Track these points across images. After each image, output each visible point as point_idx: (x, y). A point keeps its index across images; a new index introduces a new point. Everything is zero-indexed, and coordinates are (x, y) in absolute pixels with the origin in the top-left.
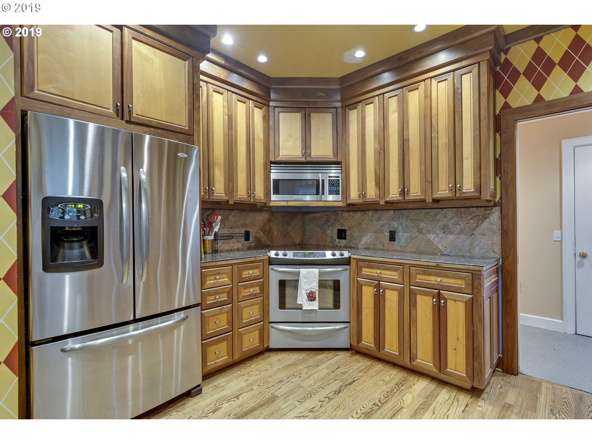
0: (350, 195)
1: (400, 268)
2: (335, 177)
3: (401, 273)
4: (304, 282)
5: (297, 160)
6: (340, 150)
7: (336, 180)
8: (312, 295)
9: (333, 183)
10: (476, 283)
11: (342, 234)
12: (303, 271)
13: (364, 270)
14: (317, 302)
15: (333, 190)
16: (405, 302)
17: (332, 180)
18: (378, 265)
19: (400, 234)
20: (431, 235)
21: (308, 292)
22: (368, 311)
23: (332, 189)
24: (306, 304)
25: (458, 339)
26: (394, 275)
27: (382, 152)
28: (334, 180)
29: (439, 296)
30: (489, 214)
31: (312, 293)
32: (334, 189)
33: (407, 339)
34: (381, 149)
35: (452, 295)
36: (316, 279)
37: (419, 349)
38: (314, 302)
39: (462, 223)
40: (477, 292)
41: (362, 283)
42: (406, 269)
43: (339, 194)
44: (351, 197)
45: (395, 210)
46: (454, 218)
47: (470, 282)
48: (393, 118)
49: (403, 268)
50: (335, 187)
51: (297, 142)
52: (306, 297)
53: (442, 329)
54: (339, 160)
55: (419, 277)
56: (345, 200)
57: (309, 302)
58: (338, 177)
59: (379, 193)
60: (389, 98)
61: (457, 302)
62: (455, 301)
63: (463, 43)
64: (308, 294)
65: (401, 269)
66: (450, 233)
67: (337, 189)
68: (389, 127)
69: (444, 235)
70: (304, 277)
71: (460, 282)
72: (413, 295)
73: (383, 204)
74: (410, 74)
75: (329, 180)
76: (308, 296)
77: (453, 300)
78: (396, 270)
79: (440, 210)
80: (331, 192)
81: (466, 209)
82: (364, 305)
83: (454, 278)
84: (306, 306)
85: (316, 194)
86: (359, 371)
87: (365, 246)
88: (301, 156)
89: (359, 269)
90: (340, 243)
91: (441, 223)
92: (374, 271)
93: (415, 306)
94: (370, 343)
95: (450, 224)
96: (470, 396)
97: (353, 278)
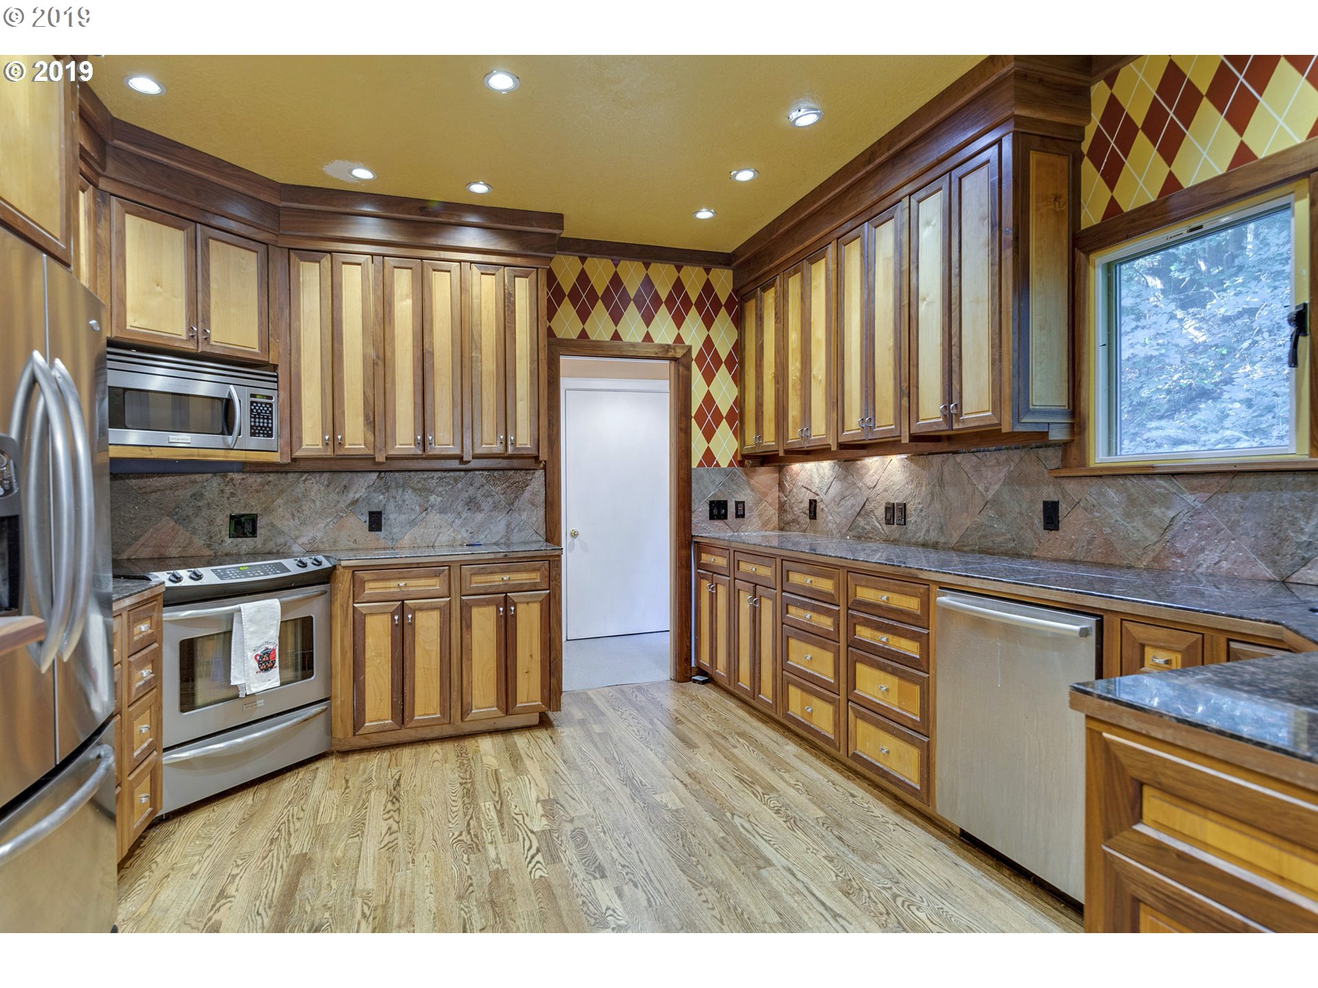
0: (300, 439)
1: (444, 570)
2: (263, 396)
3: (447, 579)
4: (253, 633)
5: (177, 344)
6: (275, 340)
7: (266, 404)
8: (268, 656)
9: (259, 411)
10: (553, 573)
11: (243, 525)
12: (248, 608)
13: (369, 585)
14: (278, 669)
15: (259, 426)
16: (453, 624)
17: (257, 403)
18: (400, 573)
19: (392, 516)
20: (449, 515)
21: (259, 653)
22: (378, 661)
23: (257, 424)
24: (255, 680)
25: (531, 656)
26: (434, 584)
27: (380, 363)
28: (261, 403)
29: (506, 602)
30: (531, 480)
31: (267, 653)
32: (261, 424)
33: (456, 685)
34: (379, 358)
35: (524, 596)
36: (276, 622)
37: (476, 692)
38: (273, 670)
39: (497, 493)
40: (555, 585)
41: (364, 612)
42: (455, 571)
43: (271, 436)
44: (304, 444)
45: (380, 472)
46: (486, 486)
47: (547, 573)
48: (404, 307)
49: (449, 570)
50: (263, 418)
51: (174, 299)
52: (256, 664)
53: (510, 649)
54: (272, 360)
55: (476, 578)
56: (287, 449)
57: (262, 673)
58: (270, 398)
59: (373, 440)
60: (395, 267)
61: (530, 605)
62: (528, 603)
63: (519, 232)
64: (258, 658)
65: (446, 572)
66: (479, 510)
67: (268, 423)
68: (394, 319)
69: (469, 514)
70: (250, 621)
71: (533, 575)
72: (466, 609)
73: (381, 460)
74: (439, 243)
75: (252, 403)
76: (259, 661)
77: (524, 602)
78: (436, 575)
79: (462, 473)
80: (255, 430)
81: (501, 472)
82: (370, 653)
83: (526, 571)
84: (255, 685)
85: (222, 433)
86: (386, 768)
87: (309, 546)
88: (184, 337)
89: (357, 586)
90: (237, 545)
91: (465, 495)
92: (393, 584)
93: (469, 627)
94: (382, 720)
95: (479, 496)
96: (544, 730)
97: (345, 606)
